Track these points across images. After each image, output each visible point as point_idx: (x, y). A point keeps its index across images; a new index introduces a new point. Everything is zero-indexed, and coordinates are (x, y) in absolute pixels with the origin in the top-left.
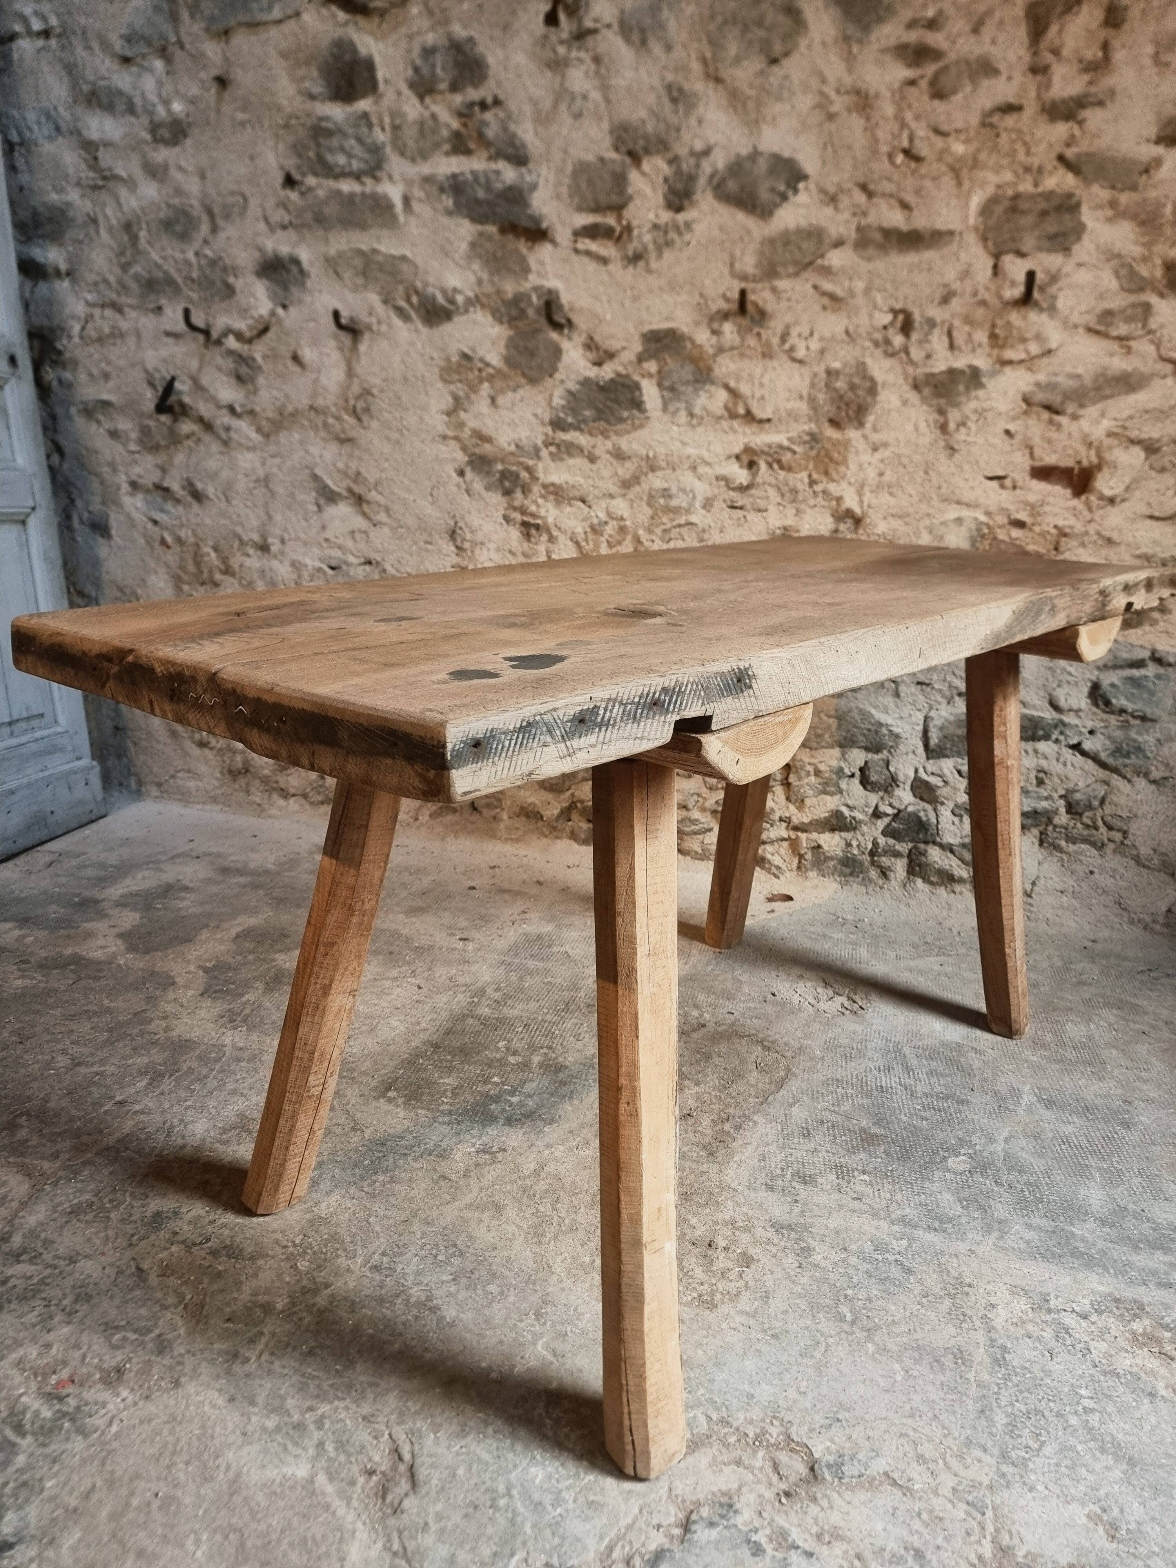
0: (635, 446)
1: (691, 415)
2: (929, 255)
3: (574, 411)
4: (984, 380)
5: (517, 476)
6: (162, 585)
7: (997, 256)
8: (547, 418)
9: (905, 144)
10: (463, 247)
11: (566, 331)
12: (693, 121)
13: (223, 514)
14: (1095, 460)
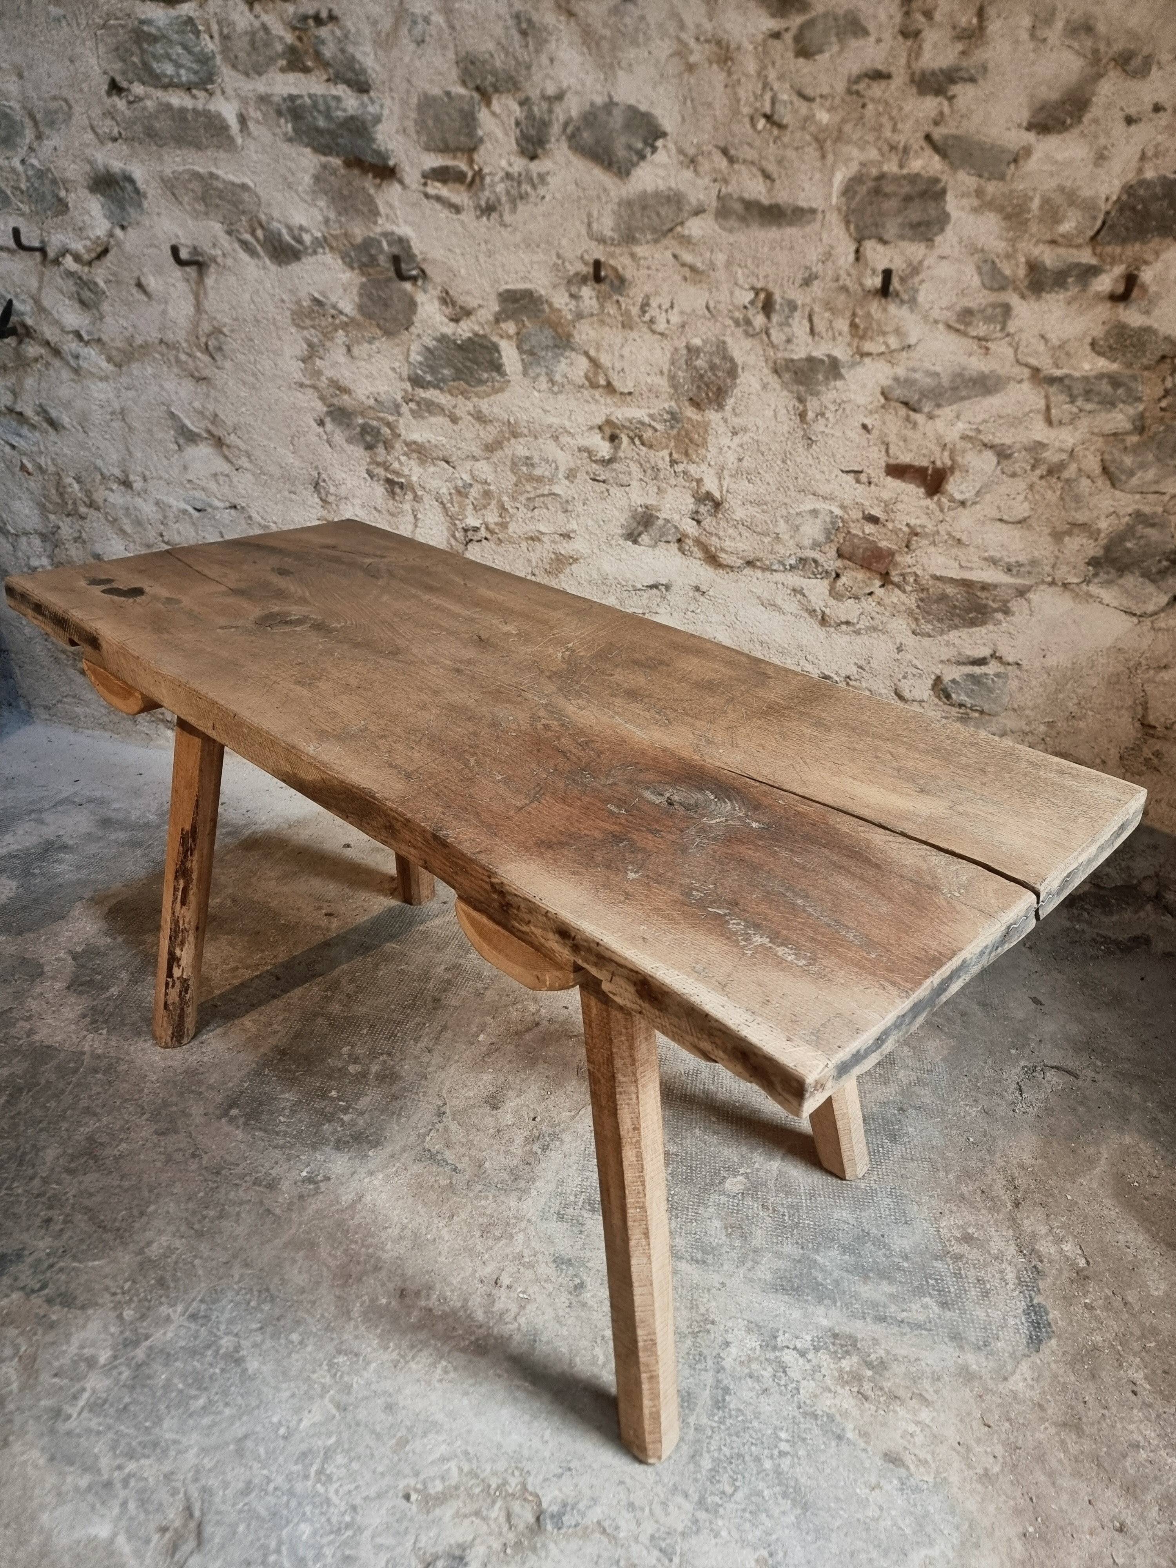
0: (496, 410)
1: (552, 381)
2: (791, 232)
3: (433, 370)
4: (843, 371)
5: (378, 432)
6: (27, 511)
7: (859, 241)
8: (405, 374)
9: (767, 109)
10: (307, 180)
11: (420, 283)
12: (544, 59)
13: (81, 445)
14: (949, 463)
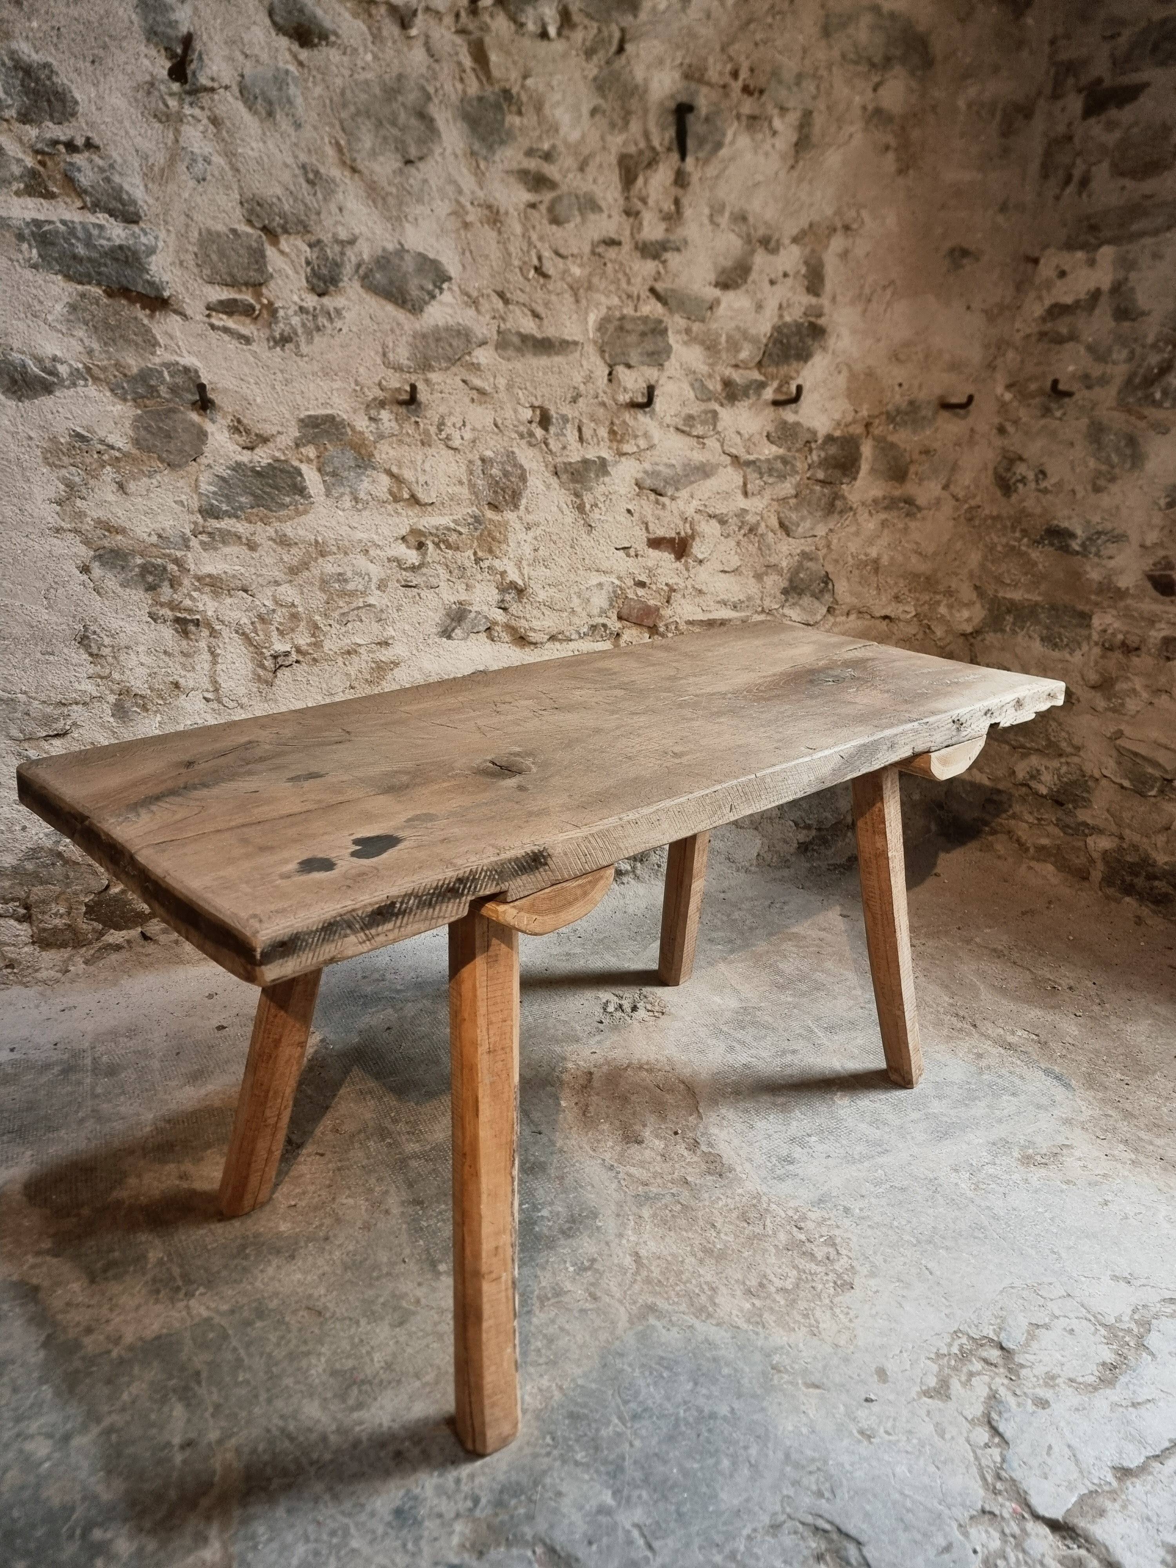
0: (301, 532)
1: (356, 499)
3: (228, 498)
4: (609, 468)
5: (165, 569)
7: (611, 367)
8: (195, 505)
9: (534, 261)
10: (60, 308)
11: (209, 413)
12: (333, 207)
14: (689, 532)
